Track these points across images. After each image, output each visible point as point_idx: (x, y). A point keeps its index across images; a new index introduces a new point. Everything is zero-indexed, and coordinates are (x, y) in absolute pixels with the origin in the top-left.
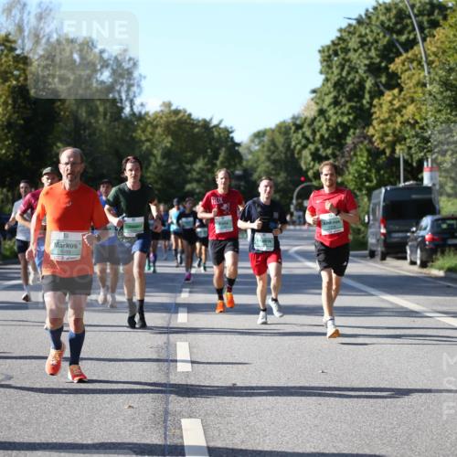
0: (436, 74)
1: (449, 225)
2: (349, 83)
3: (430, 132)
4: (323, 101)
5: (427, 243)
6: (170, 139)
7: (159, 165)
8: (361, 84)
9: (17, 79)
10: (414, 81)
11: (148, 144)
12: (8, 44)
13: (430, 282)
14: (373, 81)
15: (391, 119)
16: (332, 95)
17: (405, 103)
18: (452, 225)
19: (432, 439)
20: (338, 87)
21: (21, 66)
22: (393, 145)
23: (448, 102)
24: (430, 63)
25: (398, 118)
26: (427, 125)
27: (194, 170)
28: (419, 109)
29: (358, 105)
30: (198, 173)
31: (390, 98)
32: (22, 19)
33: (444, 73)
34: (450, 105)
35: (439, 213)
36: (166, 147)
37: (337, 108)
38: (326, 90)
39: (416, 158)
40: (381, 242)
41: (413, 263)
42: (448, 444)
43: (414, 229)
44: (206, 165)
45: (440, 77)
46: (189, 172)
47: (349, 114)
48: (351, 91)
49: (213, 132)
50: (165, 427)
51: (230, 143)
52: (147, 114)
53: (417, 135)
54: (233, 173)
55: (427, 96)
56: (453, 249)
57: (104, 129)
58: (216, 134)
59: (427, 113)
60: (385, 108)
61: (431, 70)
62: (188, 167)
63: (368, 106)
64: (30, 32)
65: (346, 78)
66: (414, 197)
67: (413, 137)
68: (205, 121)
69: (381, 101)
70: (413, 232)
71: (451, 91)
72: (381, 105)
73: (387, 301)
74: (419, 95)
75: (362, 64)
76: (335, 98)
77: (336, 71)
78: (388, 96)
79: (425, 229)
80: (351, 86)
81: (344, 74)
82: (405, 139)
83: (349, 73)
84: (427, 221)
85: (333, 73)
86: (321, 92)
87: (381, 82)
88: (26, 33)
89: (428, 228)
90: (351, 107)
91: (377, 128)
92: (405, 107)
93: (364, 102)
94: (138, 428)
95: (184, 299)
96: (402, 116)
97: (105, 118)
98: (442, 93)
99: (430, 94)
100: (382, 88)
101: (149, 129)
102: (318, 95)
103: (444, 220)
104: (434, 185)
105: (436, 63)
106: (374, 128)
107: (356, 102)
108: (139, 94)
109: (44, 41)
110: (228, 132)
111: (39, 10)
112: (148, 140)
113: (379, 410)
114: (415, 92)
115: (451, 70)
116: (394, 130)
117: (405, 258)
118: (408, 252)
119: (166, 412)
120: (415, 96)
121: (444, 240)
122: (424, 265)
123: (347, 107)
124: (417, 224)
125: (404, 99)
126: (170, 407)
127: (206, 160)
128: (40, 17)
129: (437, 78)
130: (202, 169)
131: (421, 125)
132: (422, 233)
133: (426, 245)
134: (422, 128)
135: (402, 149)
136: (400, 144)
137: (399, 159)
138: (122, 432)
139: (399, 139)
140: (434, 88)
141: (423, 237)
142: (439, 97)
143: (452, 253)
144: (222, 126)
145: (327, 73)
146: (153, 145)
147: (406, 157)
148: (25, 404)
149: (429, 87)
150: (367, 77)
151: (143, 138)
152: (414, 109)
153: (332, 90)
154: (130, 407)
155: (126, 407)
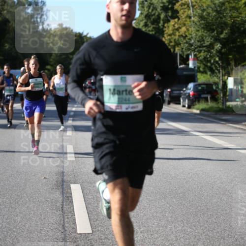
0: (197, 12)
1: (202, 88)
2: (152, 15)
3: (193, 41)
4: (139, 24)
5: (191, 96)
8: (159, 16)
10: (185, 15)
13: (192, 116)
14: (165, 15)
15: (174, 34)
16: (144, 22)
17: (180, 26)
18: (204, 87)
19: (195, 195)
20: (147, 18)
22: (174, 47)
23: (202, 26)
24: (193, 6)
25: (177, 33)
26: (192, 37)
28: (188, 30)
29: (157, 26)
31: (173, 23)
33: (201, 12)
34: (203, 28)
35: (197, 81)
37: (147, 28)
38: (141, 18)
39: (186, 53)
40: (168, 95)
41: (184, 106)
42: (203, 198)
43: (185, 89)
45: (199, 14)
47: (152, 31)
48: (153, 19)
49: (83, 39)
50: (63, 189)
53: (187, 43)
55: (192, 23)
56: (203, 99)
58: (85, 40)
59: (192, 32)
60: (171, 28)
61: (194, 10)
63: (162, 27)
65: (151, 13)
66: (185, 73)
67: (185, 43)
68: (79, 33)
69: (169, 25)
70: (184, 91)
71: (204, 21)
72: (168, 27)
73: (171, 126)
74: (188, 22)
75: (159, 6)
76: (146, 23)
77: (146, 9)
78: (172, 22)
79: (190, 89)
80: (153, 17)
81: (150, 11)
82: (180, 44)
83: (152, 10)
84: (191, 85)
85: (144, 10)
86: (138, 20)
87: (168, 15)
89: (192, 89)
90: (153, 28)
91: (166, 38)
92: (180, 28)
93: (160, 25)
94: (49, 188)
96: (179, 32)
98: (199, 21)
99: (194, 22)
100: (169, 18)
102: (137, 21)
103: (200, 85)
104: (195, 67)
105: (197, 6)
106: (165, 38)
107: (156, 25)
113: (169, 181)
114: (186, 21)
115: (204, 10)
116: (175, 40)
117: (180, 104)
118: (182, 101)
119: (63, 181)
120: (186, 23)
121: (200, 95)
122: (189, 107)
123: (152, 28)
124: (186, 87)
125: (180, 24)
126: (65, 178)
129: (197, 14)
131: (189, 37)
132: (188, 91)
133: (190, 97)
134: (190, 39)
135: (179, 50)
136: (178, 47)
137: (177, 54)
138: (41, 190)
139: (177, 44)
140: (195, 19)
141: (189, 93)
142: (198, 24)
143: (203, 102)
144: (88, 36)
145: (142, 10)
147: (181, 53)
149: (192, 18)
150: (162, 13)
152: (185, 30)
153: (144, 19)
154: (45, 178)
155: (43, 178)
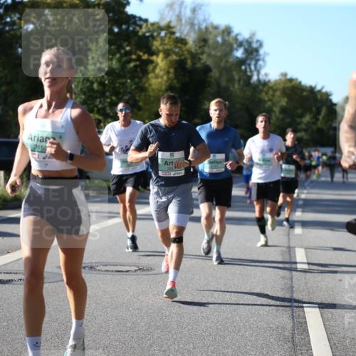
6: (286, 99)
7: (278, 119)
9: (176, 54)
11: (270, 103)
12: (170, 29)
21: (179, 45)
27: (302, 122)
30: (306, 125)
32: (180, 12)
36: (283, 106)
44: (312, 118)
46: (299, 124)
49: (316, 96)
50: (292, 310)
51: (329, 104)
52: (269, 81)
54: (331, 125)
57: (238, 92)
58: (319, 97)
62: (298, 120)
64: (186, 21)
68: (311, 87)
88: (183, 21)
94: (273, 310)
95: (298, 217)
97: (239, 84)
101: (271, 92)
108: (264, 66)
109: (196, 27)
110: (328, 95)
111: (193, 6)
112: (270, 100)
119: (292, 299)
126: (294, 295)
127: (312, 115)
128: (194, 11)
130: (308, 122)
144: (324, 91)
146: (274, 104)
148: (190, 289)
151: (266, 99)
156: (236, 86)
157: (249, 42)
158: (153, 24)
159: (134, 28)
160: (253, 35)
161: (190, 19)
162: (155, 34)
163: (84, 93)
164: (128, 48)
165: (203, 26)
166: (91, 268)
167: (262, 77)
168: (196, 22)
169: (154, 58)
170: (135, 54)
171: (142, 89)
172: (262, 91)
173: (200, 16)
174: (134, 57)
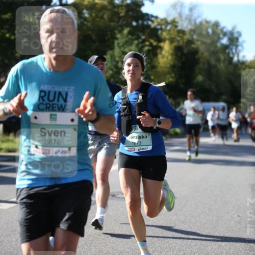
9: (178, 42)
12: (174, 24)
21: (181, 35)
32: (181, 11)
52: (246, 61)
57: (223, 68)
64: (185, 18)
88: (183, 18)
108: (242, 50)
109: (193, 22)
111: (190, 6)
128: (191, 10)
138: (234, 229)
154: (238, 216)
155: (236, 216)
156: (222, 65)
157: (232, 33)
158: (162, 20)
159: (148, 23)
160: (234, 28)
161: (188, 15)
162: (163, 27)
163: (112, 70)
164: (143, 37)
165: (198, 21)
166: (113, 196)
167: (241, 58)
168: (193, 18)
169: (162, 44)
170: (149, 41)
171: (153, 67)
172: (241, 68)
173: (195, 14)
174: (147, 43)
